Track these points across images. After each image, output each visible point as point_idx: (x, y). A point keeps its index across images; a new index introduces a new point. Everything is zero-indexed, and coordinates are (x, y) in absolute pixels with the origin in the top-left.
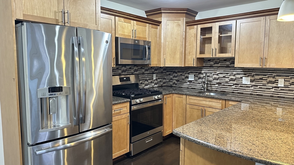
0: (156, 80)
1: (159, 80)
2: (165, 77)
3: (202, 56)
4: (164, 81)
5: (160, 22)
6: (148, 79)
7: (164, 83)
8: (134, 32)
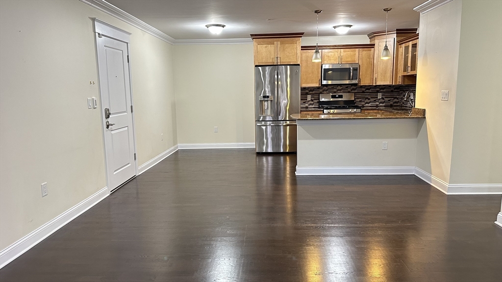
0: (383, 98)
1: (387, 99)
2: (398, 97)
3: (406, 74)
4: (396, 100)
5: (374, 45)
6: (369, 97)
7: (395, 102)
8: (341, 58)
